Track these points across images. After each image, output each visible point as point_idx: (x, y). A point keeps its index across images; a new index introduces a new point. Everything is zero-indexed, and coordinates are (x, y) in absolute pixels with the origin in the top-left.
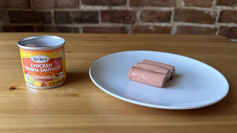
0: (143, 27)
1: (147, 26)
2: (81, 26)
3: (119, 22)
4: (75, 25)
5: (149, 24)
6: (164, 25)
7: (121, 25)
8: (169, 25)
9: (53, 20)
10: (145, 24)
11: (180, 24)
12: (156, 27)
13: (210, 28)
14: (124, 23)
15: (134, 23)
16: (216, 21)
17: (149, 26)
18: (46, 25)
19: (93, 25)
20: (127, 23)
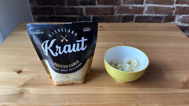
0: (125, 7)
1: (127, 7)
2: (84, 7)
3: (110, 5)
4: (81, 7)
5: (129, 5)
6: (139, 6)
7: (111, 6)
8: (143, 6)
9: (66, 4)
10: (126, 5)
11: (150, 5)
12: (134, 7)
13: (170, 7)
14: (112, 5)
15: (119, 5)
16: (174, 3)
17: (129, 7)
18: (61, 7)
19: (92, 6)
20: (114, 5)
